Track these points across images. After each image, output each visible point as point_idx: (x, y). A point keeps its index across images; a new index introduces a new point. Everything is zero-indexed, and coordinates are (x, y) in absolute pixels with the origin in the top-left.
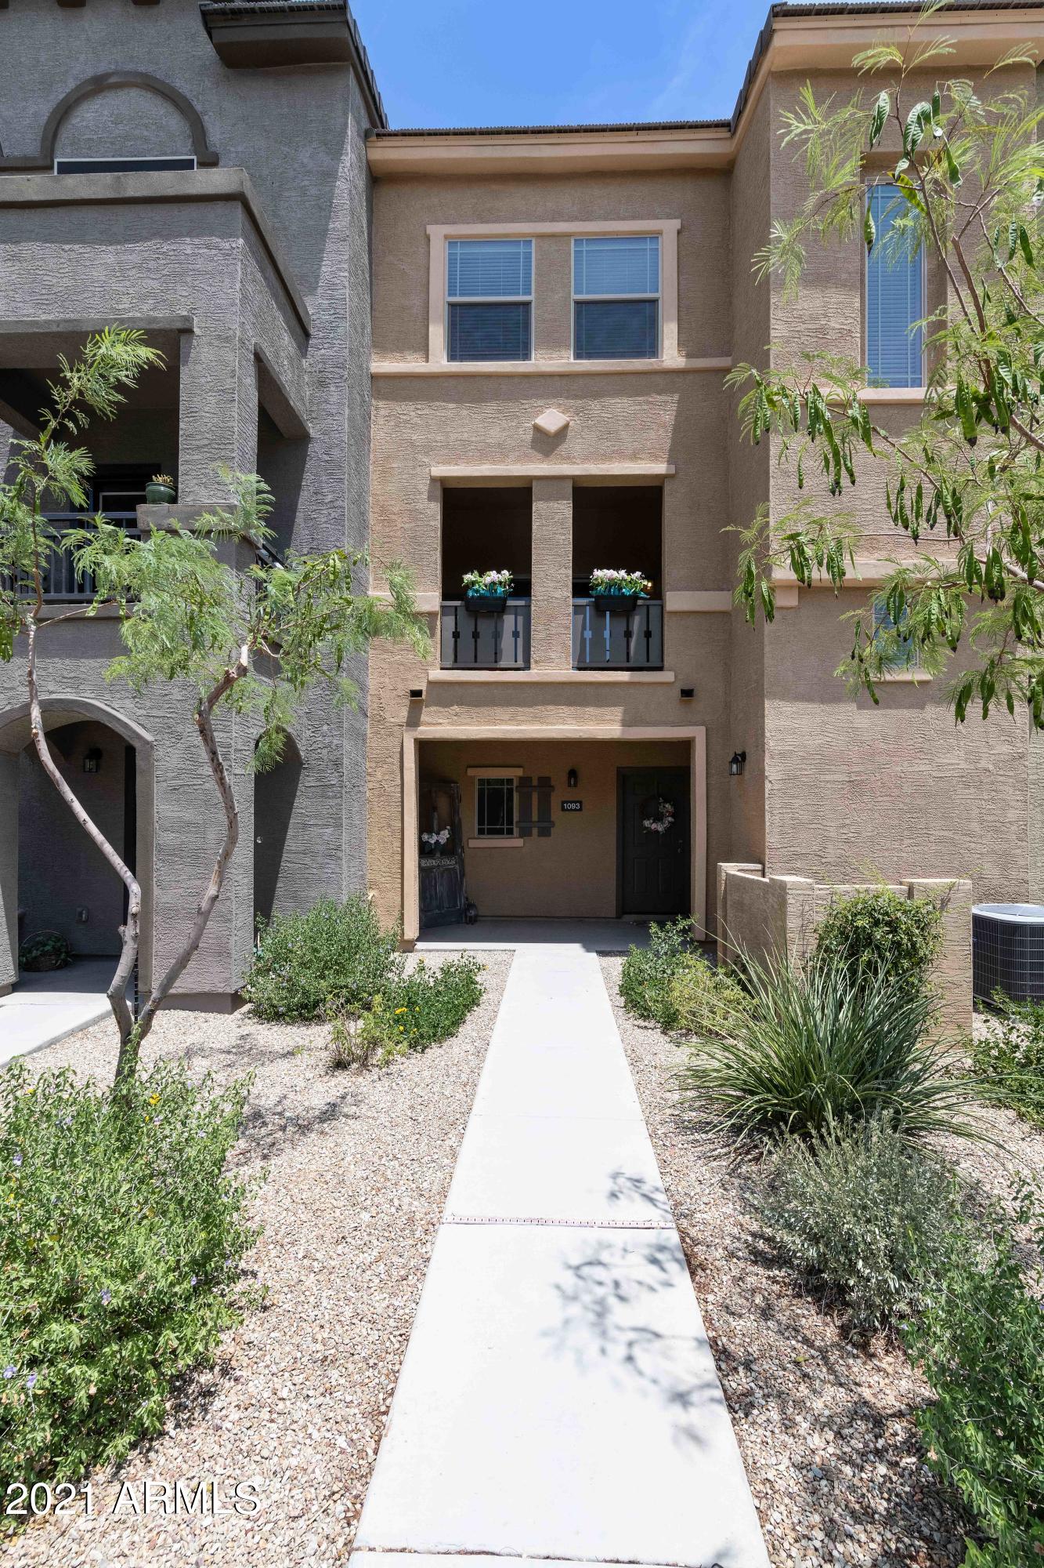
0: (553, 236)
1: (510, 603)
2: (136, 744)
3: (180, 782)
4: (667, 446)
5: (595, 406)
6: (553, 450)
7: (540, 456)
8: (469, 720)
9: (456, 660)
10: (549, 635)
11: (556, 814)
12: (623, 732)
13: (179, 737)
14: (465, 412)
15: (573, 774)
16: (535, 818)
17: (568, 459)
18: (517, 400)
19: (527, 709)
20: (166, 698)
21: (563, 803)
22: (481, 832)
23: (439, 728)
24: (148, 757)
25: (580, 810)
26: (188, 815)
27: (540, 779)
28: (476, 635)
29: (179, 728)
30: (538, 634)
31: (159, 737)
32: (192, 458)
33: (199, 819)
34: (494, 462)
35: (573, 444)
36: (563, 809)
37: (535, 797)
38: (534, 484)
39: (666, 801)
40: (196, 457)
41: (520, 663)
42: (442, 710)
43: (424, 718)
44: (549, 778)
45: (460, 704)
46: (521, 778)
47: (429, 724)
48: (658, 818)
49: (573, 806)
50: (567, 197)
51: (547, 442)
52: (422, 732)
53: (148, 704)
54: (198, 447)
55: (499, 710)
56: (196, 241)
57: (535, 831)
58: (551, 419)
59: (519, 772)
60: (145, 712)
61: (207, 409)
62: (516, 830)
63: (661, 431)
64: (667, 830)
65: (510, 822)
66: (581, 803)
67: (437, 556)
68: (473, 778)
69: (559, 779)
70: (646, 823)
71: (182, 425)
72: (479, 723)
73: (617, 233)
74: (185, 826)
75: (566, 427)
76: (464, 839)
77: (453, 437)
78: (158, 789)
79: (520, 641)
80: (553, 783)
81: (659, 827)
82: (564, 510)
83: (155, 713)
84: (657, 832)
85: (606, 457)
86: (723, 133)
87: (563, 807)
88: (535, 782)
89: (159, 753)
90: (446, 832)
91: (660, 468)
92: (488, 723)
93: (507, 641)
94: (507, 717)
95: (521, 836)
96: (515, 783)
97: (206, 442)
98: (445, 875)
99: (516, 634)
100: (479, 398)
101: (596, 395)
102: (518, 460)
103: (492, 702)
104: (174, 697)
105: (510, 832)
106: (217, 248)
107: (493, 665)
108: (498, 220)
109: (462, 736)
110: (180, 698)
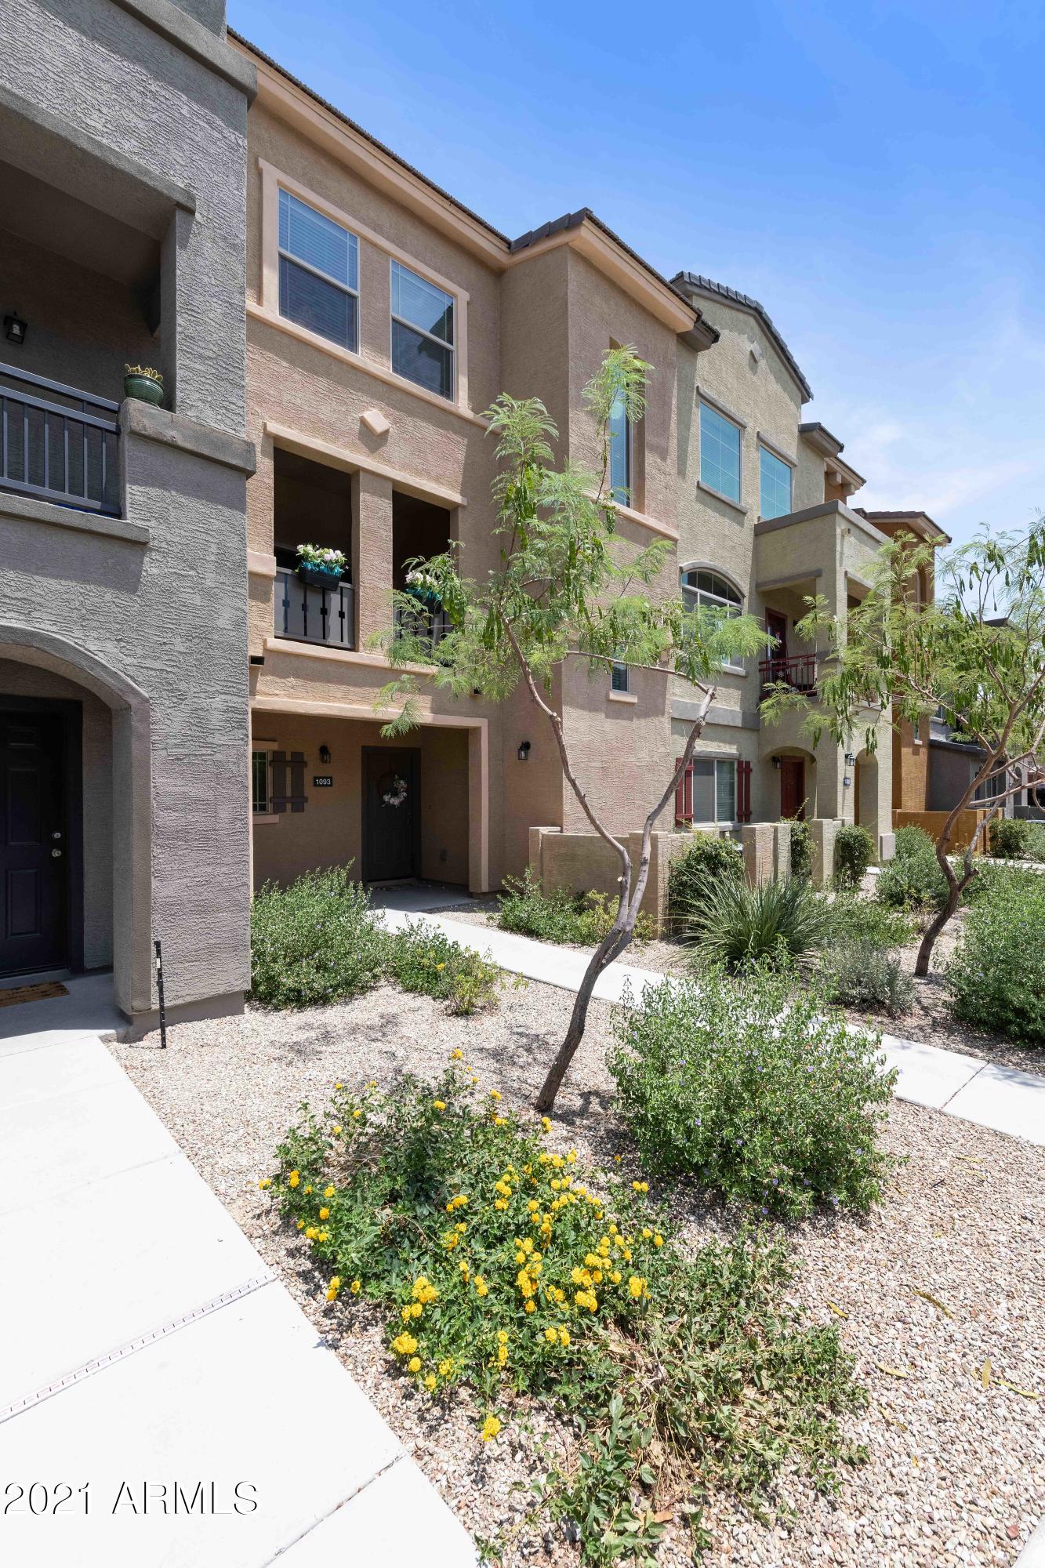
0: (375, 245)
1: (341, 584)
2: (133, 701)
3: (185, 751)
4: (460, 480)
5: (409, 421)
6: (377, 449)
7: (365, 450)
8: (305, 695)
9: (286, 630)
10: (374, 622)
11: (309, 790)
12: (434, 719)
13: (182, 697)
14: (297, 377)
15: (324, 750)
16: (288, 793)
17: (388, 461)
18: (346, 386)
19: (357, 690)
20: (167, 647)
21: (315, 778)
23: (276, 699)
24: (146, 718)
25: (331, 785)
26: (195, 790)
27: (293, 754)
28: (305, 607)
29: (183, 686)
30: (365, 619)
31: (155, 694)
32: (193, 365)
33: (209, 795)
34: (325, 440)
35: (392, 448)
36: (315, 784)
37: (288, 771)
38: (362, 474)
39: (401, 778)
40: (197, 366)
41: (346, 643)
42: (278, 680)
43: (259, 687)
44: (301, 754)
45: (297, 676)
46: (274, 752)
47: (266, 694)
48: (395, 794)
49: (325, 782)
50: (386, 216)
51: (373, 440)
52: (259, 702)
53: (140, 652)
54: (201, 356)
55: (333, 687)
56: (196, 107)
57: (289, 806)
58: (377, 418)
59: (275, 746)
60: (135, 661)
61: (211, 315)
62: (270, 806)
63: (455, 466)
64: (401, 803)
66: (331, 778)
67: (270, 516)
69: (311, 755)
70: (386, 798)
71: (179, 320)
72: (315, 698)
73: (424, 275)
74: (189, 803)
75: (387, 431)
77: (286, 397)
78: (157, 758)
79: (345, 621)
80: (306, 759)
81: (395, 801)
82: (386, 507)
83: (148, 663)
84: (394, 806)
85: (418, 473)
86: (504, 247)
87: (315, 782)
88: (288, 758)
89: (157, 714)
91: (456, 497)
92: (323, 699)
93: (333, 620)
94: (339, 695)
95: (275, 812)
96: (269, 757)
97: (211, 354)
99: (341, 615)
100: (313, 370)
101: (410, 413)
102: (346, 446)
103: (328, 679)
104: (177, 648)
106: (220, 132)
107: (322, 641)
108: (326, 197)
109: (301, 710)
110: (182, 650)
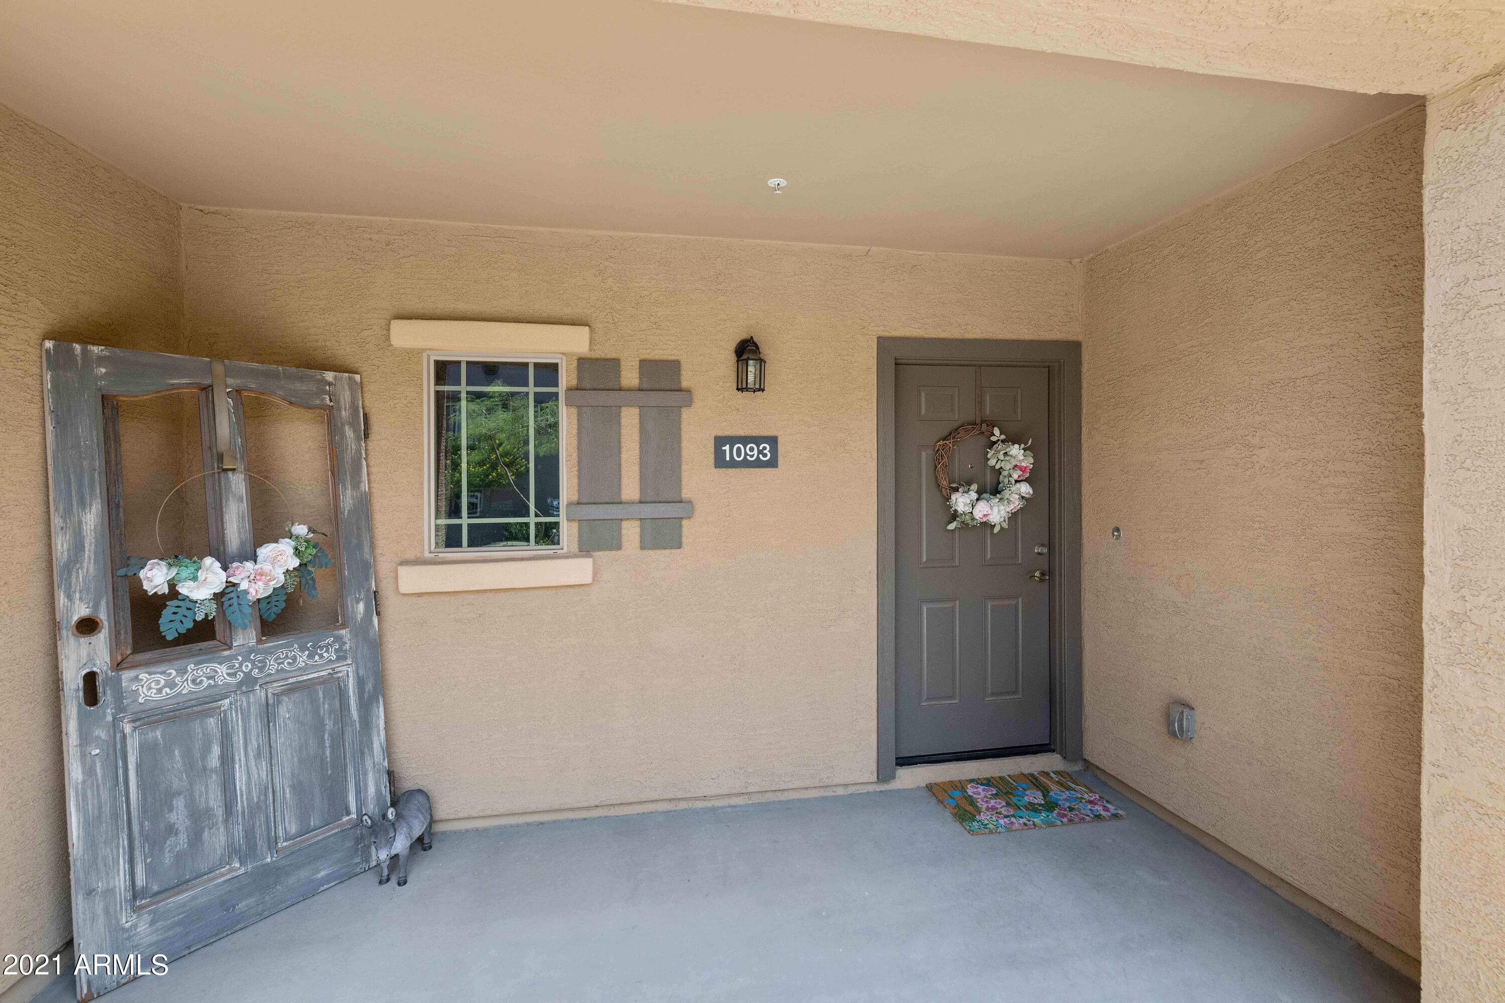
11: (700, 479)
15: (750, 353)
16: (630, 489)
21: (720, 441)
22: (452, 539)
25: (773, 463)
36: (720, 462)
37: (630, 418)
39: (1012, 439)
44: (674, 366)
46: (584, 361)
48: (993, 489)
49: (752, 452)
57: (631, 531)
62: (568, 532)
65: (547, 506)
66: (773, 441)
68: (413, 354)
69: (706, 367)
70: (962, 502)
76: (384, 565)
80: (687, 381)
81: (993, 512)
84: (987, 526)
87: (720, 455)
88: (630, 377)
90: (285, 547)
95: (586, 549)
96: (566, 378)
98: (285, 711)
105: (548, 534)
